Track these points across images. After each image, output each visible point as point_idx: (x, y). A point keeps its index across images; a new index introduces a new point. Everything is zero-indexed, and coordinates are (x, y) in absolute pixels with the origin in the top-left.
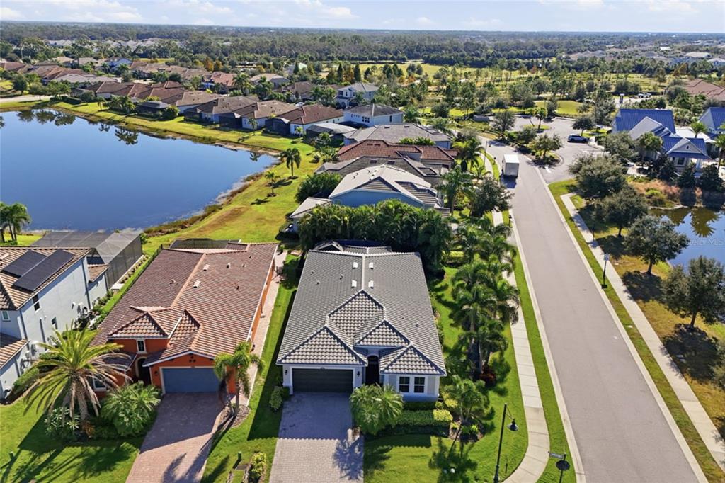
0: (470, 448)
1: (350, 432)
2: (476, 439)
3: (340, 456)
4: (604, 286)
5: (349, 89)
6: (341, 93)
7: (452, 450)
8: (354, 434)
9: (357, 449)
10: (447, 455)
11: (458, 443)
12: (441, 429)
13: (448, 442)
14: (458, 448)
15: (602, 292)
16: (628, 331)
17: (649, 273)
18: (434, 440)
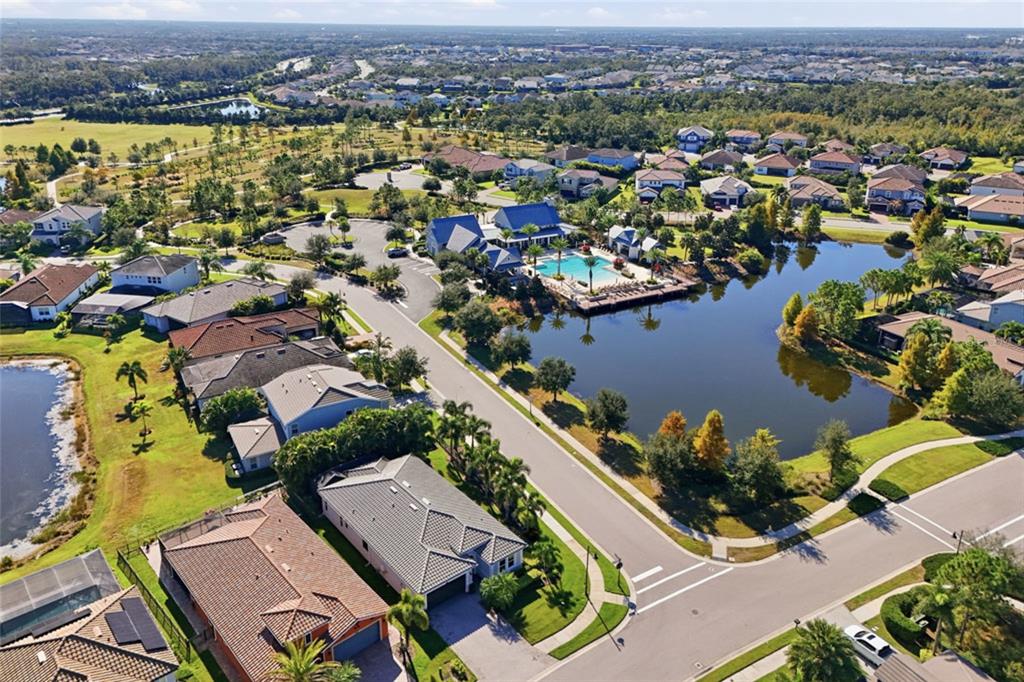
0: (561, 584)
1: (488, 615)
2: (559, 578)
3: (498, 632)
4: (538, 424)
5: (54, 219)
6: (41, 225)
7: (554, 591)
8: (493, 615)
9: (502, 623)
10: (553, 596)
11: (553, 586)
12: (538, 583)
13: (548, 588)
14: (555, 589)
15: (538, 429)
16: (575, 456)
17: (555, 400)
18: (539, 591)
